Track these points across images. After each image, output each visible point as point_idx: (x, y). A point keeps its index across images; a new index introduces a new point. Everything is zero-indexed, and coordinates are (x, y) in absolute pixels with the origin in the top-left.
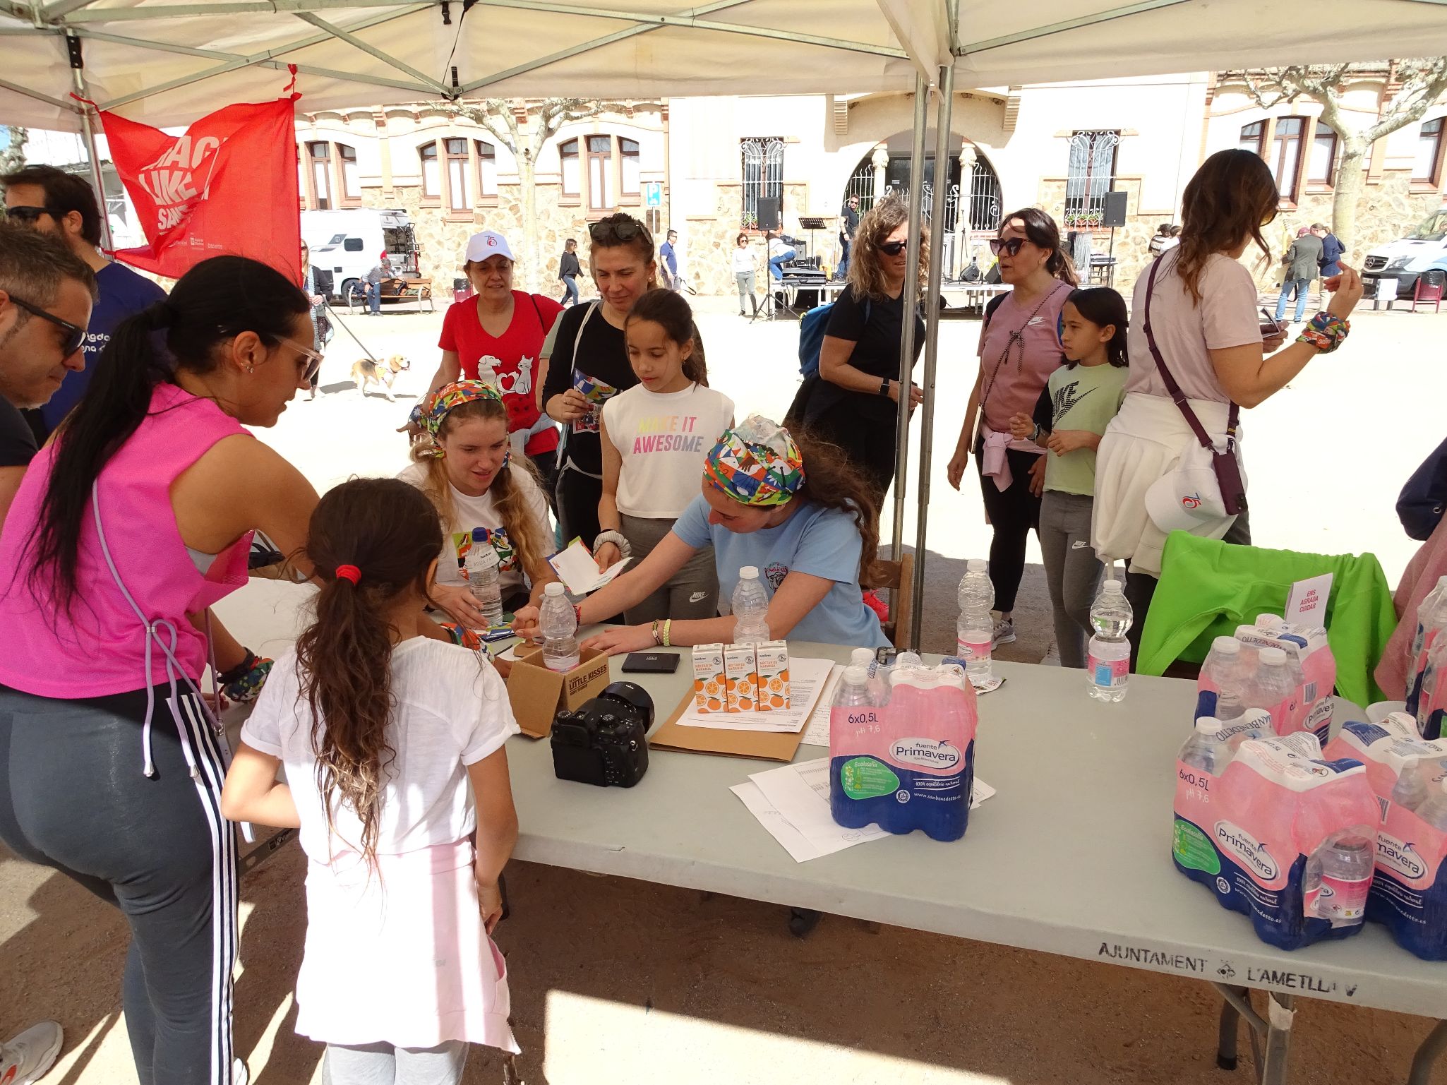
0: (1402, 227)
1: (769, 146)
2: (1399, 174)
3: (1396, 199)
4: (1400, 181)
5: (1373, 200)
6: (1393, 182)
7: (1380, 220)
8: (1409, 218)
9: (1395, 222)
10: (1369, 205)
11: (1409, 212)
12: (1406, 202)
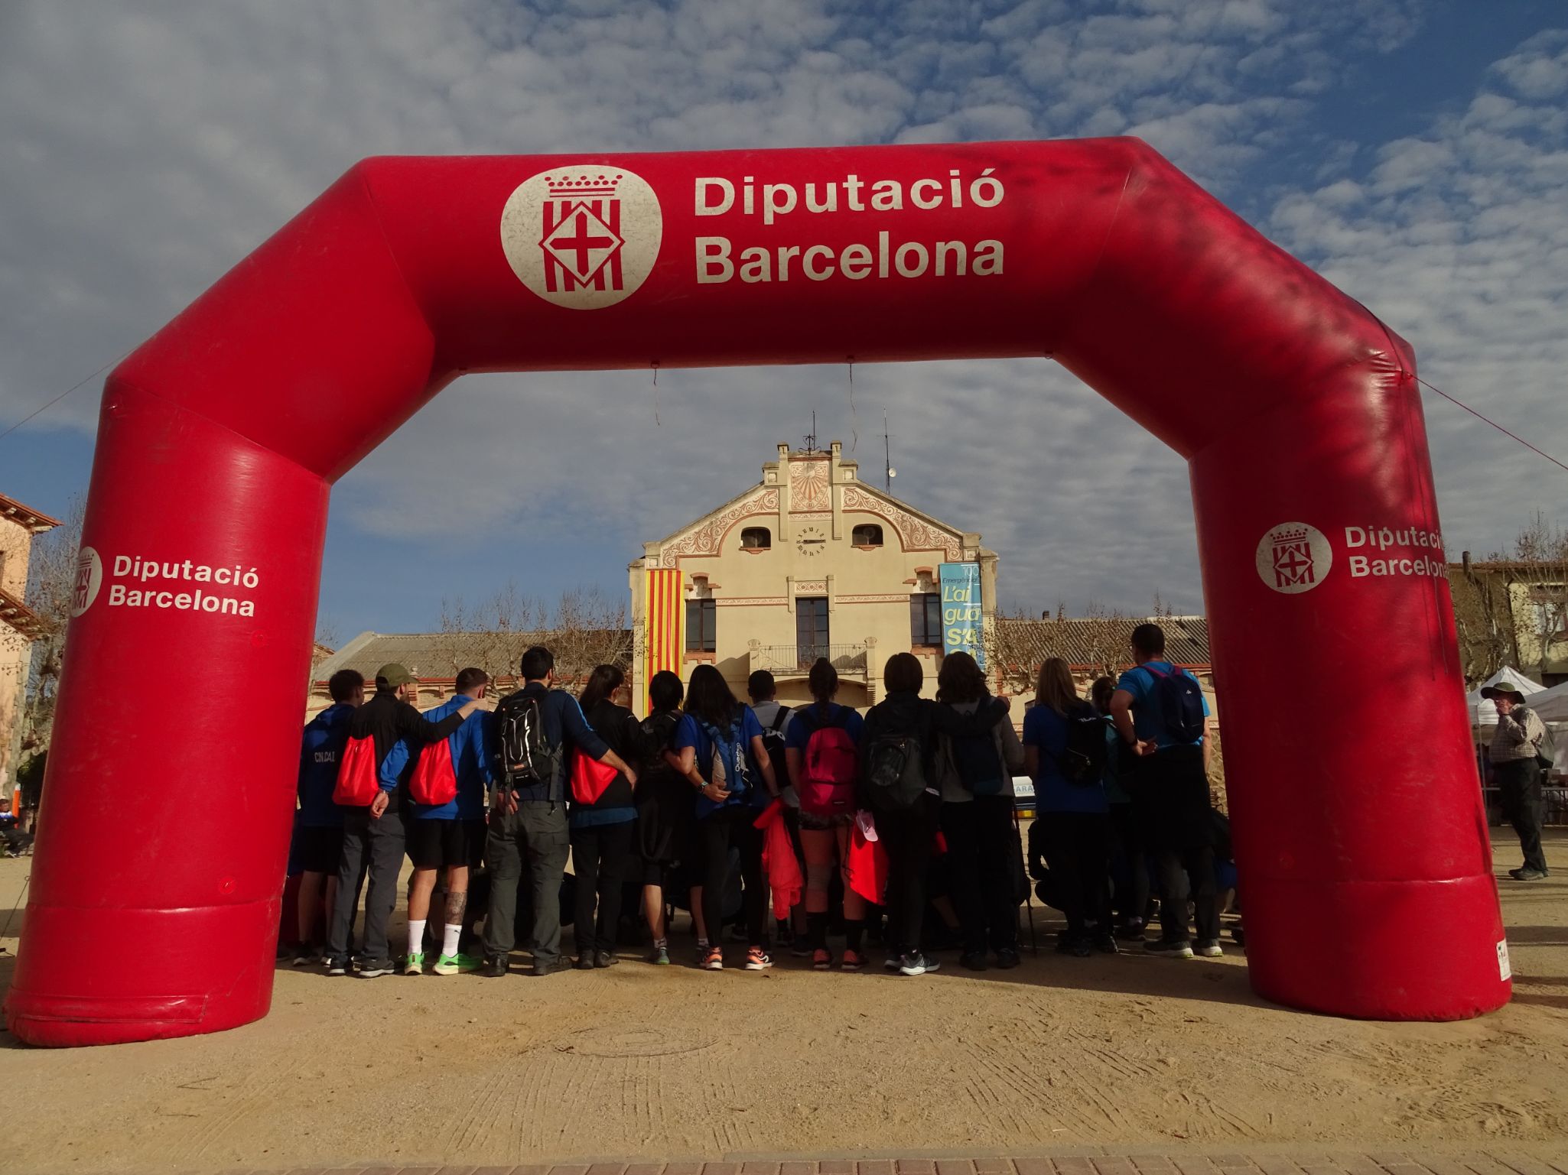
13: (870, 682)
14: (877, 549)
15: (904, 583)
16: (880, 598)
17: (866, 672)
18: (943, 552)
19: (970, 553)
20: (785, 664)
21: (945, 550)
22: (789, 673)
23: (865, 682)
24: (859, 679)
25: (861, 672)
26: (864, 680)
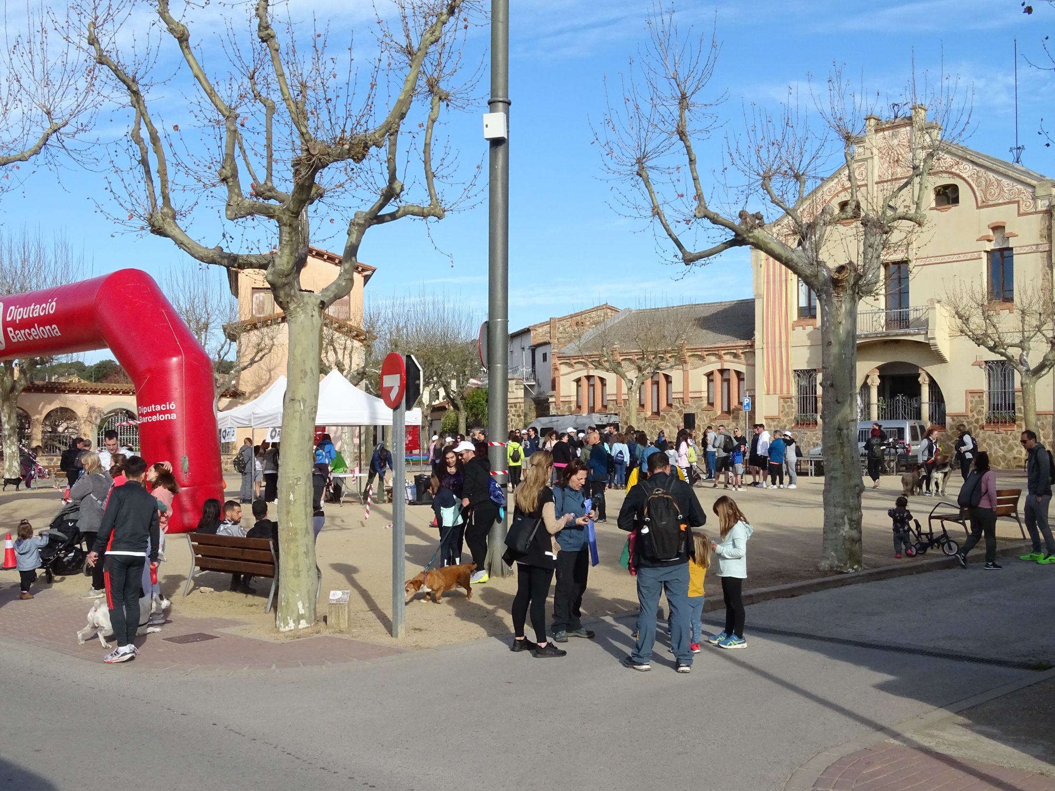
1: (809, 374)
13: (932, 341)
14: (954, 209)
15: (977, 240)
16: (955, 258)
17: (927, 333)
18: (1016, 205)
19: (1043, 202)
21: (1018, 202)
23: (928, 342)
24: (921, 339)
25: (923, 332)
26: (925, 340)
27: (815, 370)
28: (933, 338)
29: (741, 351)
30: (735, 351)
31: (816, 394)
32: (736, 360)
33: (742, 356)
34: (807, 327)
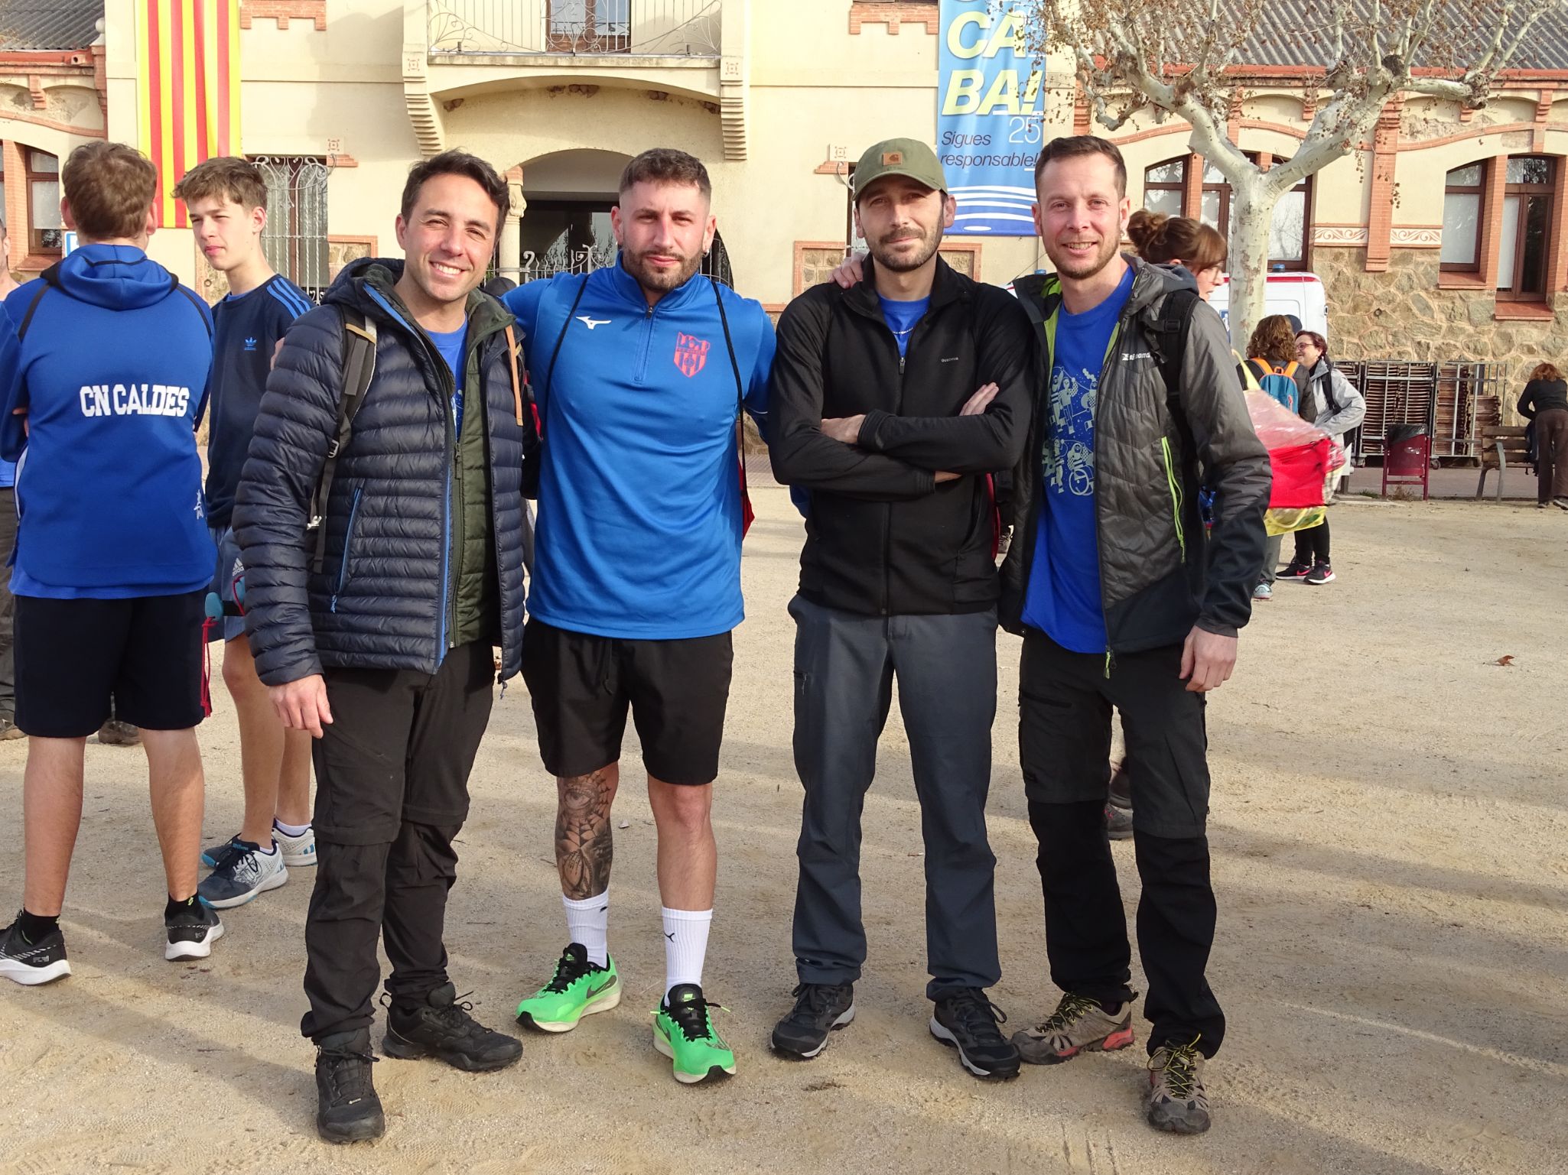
0: (1432, 349)
1: (303, 170)
2: (1419, 257)
3: (1418, 299)
4: (1422, 268)
5: (1376, 298)
6: (1410, 269)
7: (1395, 335)
8: (1443, 331)
9: (1420, 338)
10: (1375, 307)
11: (1441, 319)
12: (1434, 304)
13: (727, 92)
17: (718, 67)
20: (498, 35)
22: (510, 60)
23: (714, 93)
24: (698, 83)
25: (704, 63)
26: (708, 86)
27: (323, 160)
28: (735, 84)
29: (47, 83)
30: (23, 82)
31: (324, 229)
32: (25, 112)
33: (48, 98)
34: (293, 24)
